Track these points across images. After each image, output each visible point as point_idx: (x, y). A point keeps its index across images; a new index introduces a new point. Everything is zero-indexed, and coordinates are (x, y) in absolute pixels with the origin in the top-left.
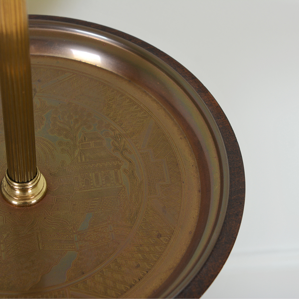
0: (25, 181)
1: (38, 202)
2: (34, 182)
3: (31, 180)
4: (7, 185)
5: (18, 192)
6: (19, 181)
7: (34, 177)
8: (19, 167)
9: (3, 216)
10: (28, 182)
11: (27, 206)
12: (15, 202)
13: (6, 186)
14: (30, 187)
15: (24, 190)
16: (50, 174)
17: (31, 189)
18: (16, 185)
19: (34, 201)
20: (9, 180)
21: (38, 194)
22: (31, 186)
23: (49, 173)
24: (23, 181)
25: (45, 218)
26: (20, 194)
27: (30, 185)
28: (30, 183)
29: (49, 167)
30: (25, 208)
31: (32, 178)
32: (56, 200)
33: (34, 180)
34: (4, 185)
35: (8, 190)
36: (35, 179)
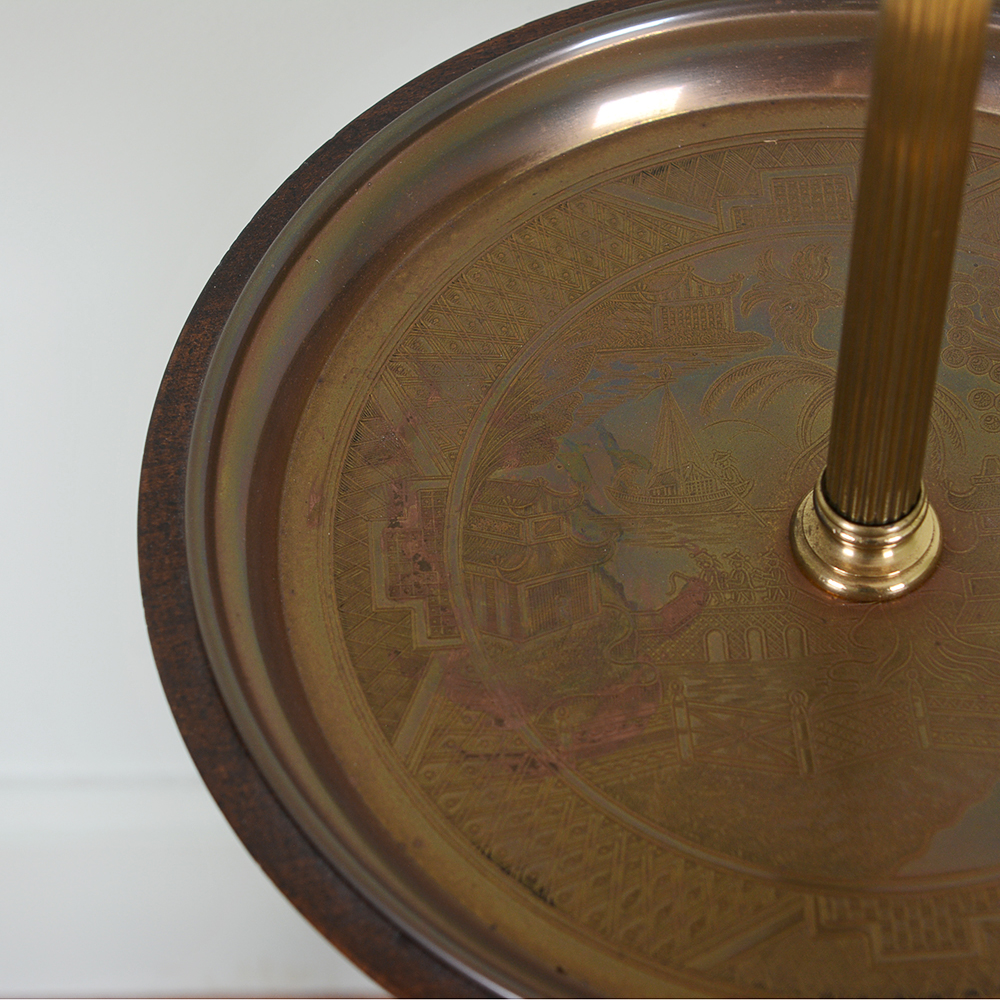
0: (882, 518)
1: (912, 589)
2: (910, 524)
3: (902, 517)
4: (814, 528)
5: (848, 552)
6: (861, 518)
7: (912, 508)
8: (871, 474)
9: (800, 630)
10: (891, 523)
11: (877, 601)
12: (835, 585)
13: (810, 531)
14: (891, 540)
15: (870, 548)
16: (950, 497)
17: (893, 548)
18: (848, 531)
19: (897, 588)
20: (830, 512)
21: (916, 564)
22: (897, 538)
23: (946, 496)
24: (875, 520)
25: (938, 644)
26: (854, 558)
27: (894, 534)
28: (895, 528)
29: (945, 477)
30: (870, 607)
31: (905, 512)
32: (974, 587)
33: (909, 518)
34: (806, 527)
35: (817, 544)
36: (914, 513)
